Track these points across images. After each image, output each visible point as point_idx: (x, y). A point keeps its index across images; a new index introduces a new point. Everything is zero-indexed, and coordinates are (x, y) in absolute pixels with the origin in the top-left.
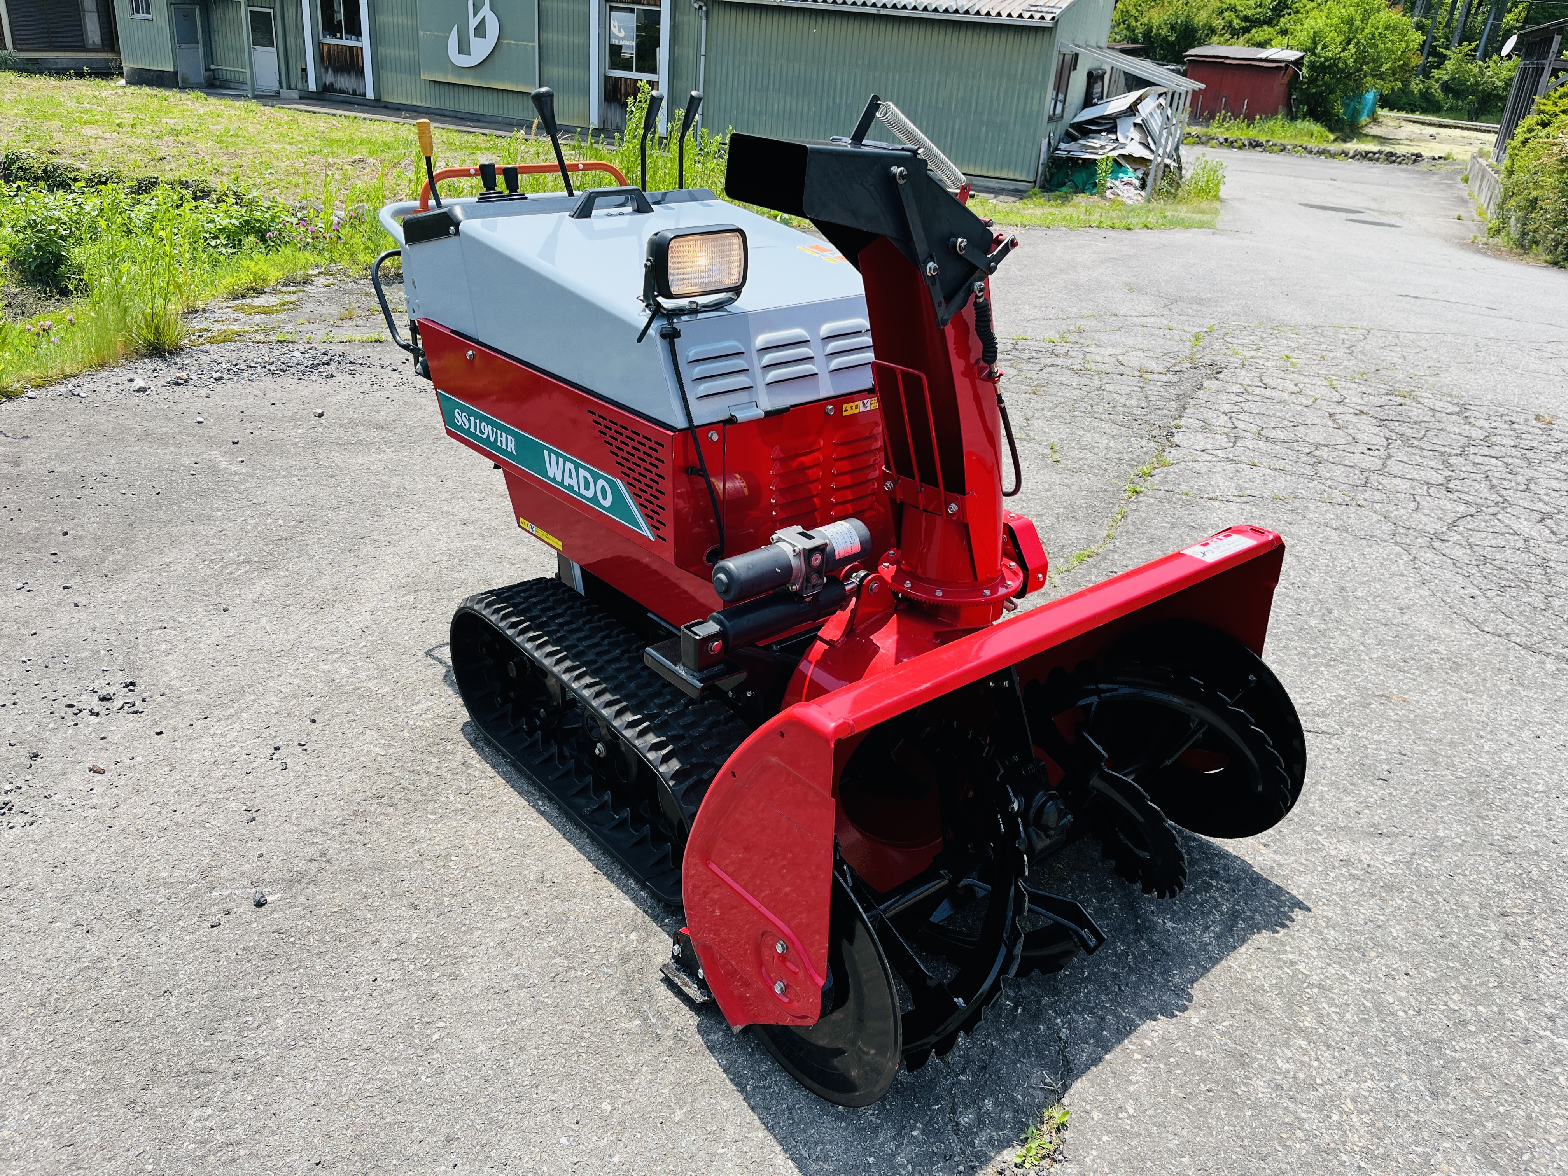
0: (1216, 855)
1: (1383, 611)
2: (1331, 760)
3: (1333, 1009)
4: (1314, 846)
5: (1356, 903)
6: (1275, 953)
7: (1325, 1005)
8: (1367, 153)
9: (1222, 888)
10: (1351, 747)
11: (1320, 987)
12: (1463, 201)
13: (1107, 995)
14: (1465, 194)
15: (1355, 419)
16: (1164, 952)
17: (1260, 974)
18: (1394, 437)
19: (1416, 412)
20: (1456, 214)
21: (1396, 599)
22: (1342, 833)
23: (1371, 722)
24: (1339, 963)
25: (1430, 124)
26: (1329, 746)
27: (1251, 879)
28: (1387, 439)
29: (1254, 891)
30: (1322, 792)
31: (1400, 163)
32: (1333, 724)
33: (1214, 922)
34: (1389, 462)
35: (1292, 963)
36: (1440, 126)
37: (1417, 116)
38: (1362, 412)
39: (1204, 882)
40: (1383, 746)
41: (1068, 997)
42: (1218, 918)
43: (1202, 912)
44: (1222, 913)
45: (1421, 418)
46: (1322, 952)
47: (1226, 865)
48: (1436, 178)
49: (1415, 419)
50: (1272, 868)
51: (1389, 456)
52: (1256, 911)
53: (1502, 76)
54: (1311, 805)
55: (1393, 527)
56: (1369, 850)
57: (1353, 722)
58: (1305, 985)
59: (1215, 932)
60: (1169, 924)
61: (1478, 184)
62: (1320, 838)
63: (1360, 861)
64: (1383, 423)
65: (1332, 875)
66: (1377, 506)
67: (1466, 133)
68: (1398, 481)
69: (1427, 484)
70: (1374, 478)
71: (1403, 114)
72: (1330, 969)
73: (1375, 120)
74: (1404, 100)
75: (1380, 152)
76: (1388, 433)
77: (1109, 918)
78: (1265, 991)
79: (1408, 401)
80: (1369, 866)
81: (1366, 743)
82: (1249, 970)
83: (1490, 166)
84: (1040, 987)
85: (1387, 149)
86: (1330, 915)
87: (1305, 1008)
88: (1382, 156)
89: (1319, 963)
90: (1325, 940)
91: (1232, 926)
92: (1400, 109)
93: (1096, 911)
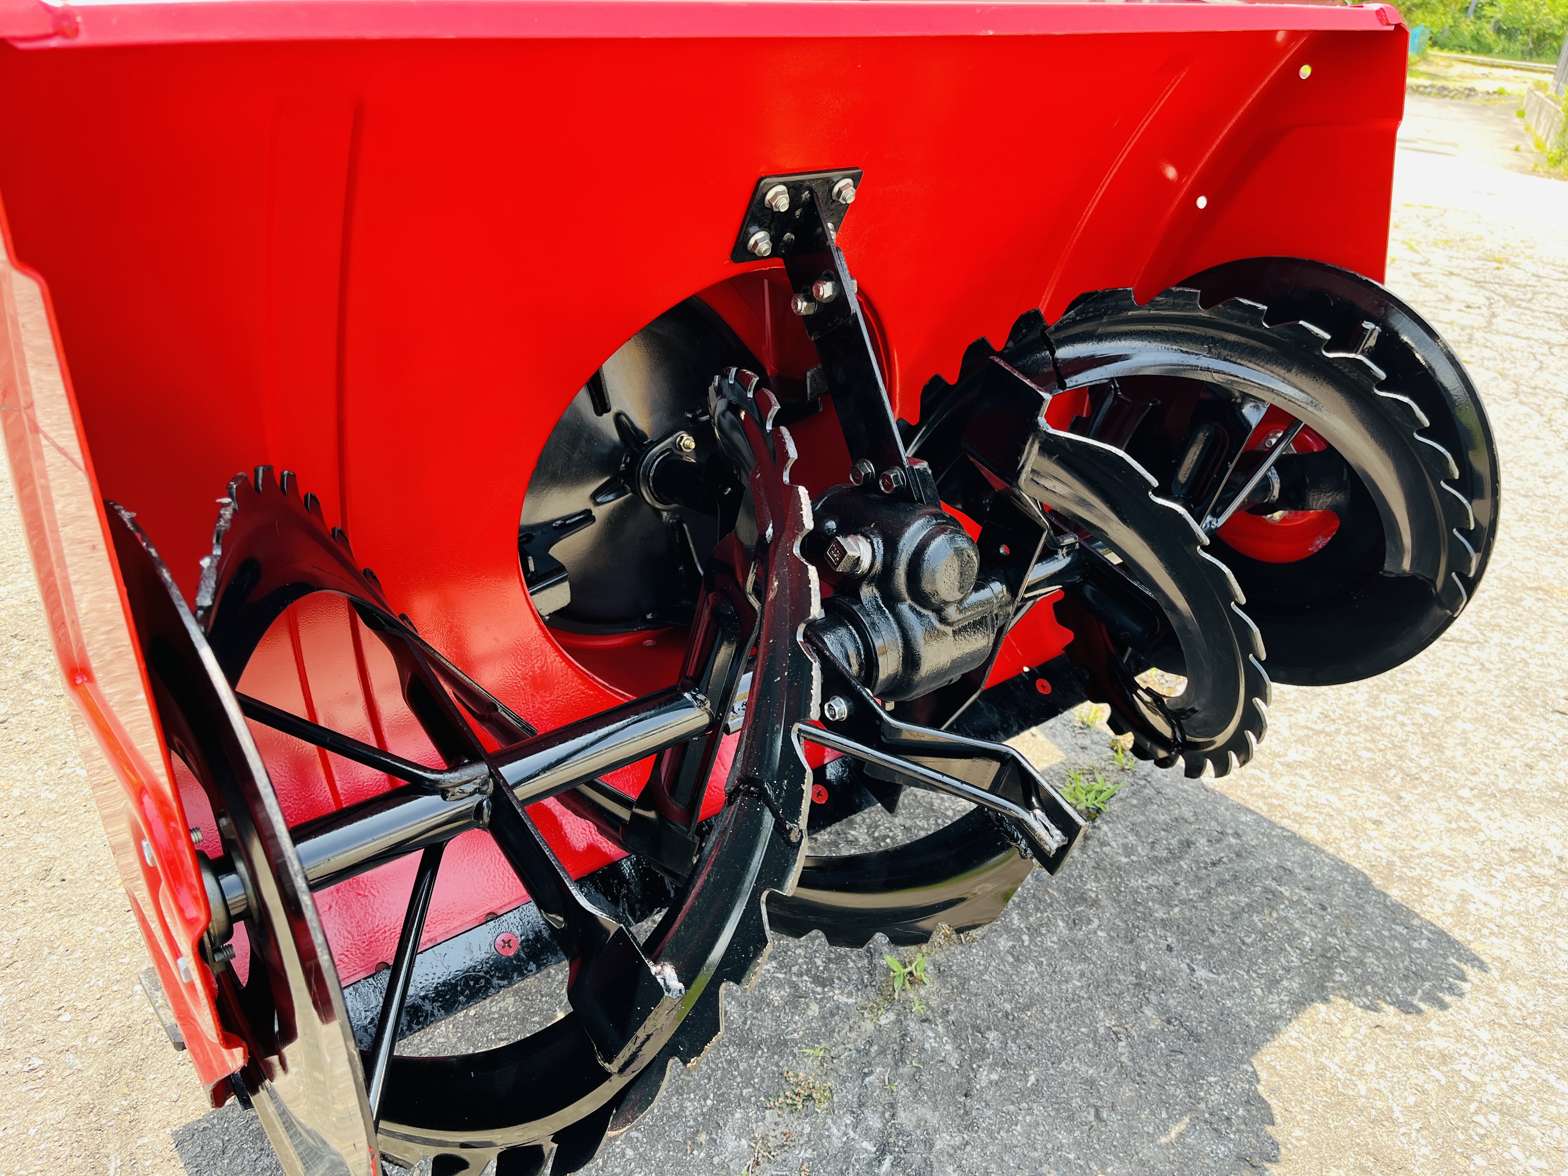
0: (1288, 839)
1: (1520, 479)
2: (1472, 681)
3: (1534, 1162)
4: (1462, 824)
5: (1550, 929)
6: (1409, 1035)
7: (1516, 1151)
8: (1418, 87)
9: (1299, 902)
10: (1502, 661)
11: (1504, 1111)
12: (1520, 135)
13: (1070, 1132)
14: (1521, 128)
15: (1446, 279)
16: (1191, 1033)
17: (1383, 1085)
18: (1496, 297)
19: (1517, 276)
20: (1513, 146)
21: (1536, 464)
22: (1508, 800)
23: (1527, 625)
24: (1534, 1056)
25: (1483, 64)
26: (1465, 660)
27: (1354, 885)
28: (1488, 299)
29: (1361, 907)
30: (1464, 732)
31: (1452, 97)
32: (1468, 627)
33: (1287, 970)
34: (1494, 320)
35: (1445, 1058)
36: (1493, 66)
37: (1468, 56)
38: (1452, 274)
39: (1266, 890)
40: (1552, 660)
41: (991, 1134)
42: (1296, 962)
43: (1265, 950)
44: (1303, 953)
45: (1524, 282)
46: (1499, 1033)
47: (1306, 857)
48: (1490, 113)
49: (1518, 282)
50: (1390, 864)
51: (1494, 315)
52: (1366, 948)
53: (1558, 14)
54: (1448, 753)
55: (1514, 385)
56: (1558, 831)
57: (1499, 626)
58: (1473, 1107)
59: (1290, 993)
60: (1201, 973)
61: (1535, 119)
62: (1470, 810)
63: (1546, 851)
64: (1480, 284)
65: (1501, 876)
66: (1490, 364)
67: (1519, 73)
68: (1509, 339)
69: (1548, 343)
70: (1478, 335)
71: (1454, 54)
72: (1518, 1068)
73: (1424, 59)
74: (1455, 42)
75: (1432, 86)
76: (1488, 294)
77: (1086, 959)
78: (1394, 1121)
79: (1504, 265)
80: (1561, 859)
81: (1525, 656)
82: (1361, 1075)
83: (1549, 97)
84: (935, 1109)
85: (1439, 83)
86: (1505, 954)
87: (1479, 1160)
88: (1434, 91)
89: (1495, 1057)
90: (1502, 1005)
91: (1323, 978)
92: (1451, 49)
93: (1064, 945)
